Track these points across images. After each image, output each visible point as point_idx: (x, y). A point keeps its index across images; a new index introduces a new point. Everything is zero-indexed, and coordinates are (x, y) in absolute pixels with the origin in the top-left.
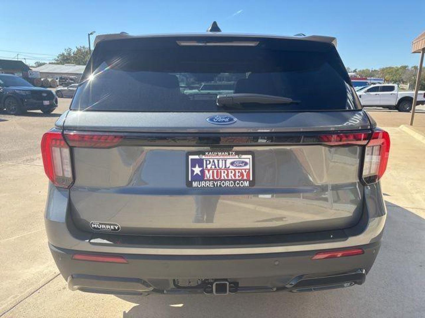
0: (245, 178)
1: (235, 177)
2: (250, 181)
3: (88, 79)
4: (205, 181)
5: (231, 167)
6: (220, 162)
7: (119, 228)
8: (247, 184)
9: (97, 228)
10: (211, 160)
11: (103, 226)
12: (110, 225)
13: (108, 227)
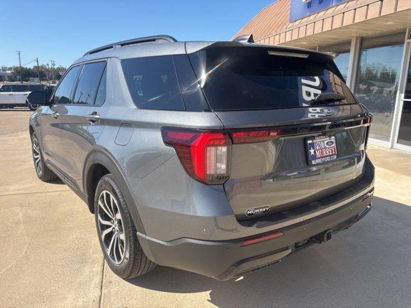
0: (334, 153)
1: (329, 153)
2: (336, 155)
3: (201, 78)
4: (318, 158)
5: (327, 147)
6: (322, 143)
7: (269, 209)
8: (335, 157)
9: (252, 214)
10: (318, 143)
11: (257, 211)
12: (263, 208)
13: (261, 210)
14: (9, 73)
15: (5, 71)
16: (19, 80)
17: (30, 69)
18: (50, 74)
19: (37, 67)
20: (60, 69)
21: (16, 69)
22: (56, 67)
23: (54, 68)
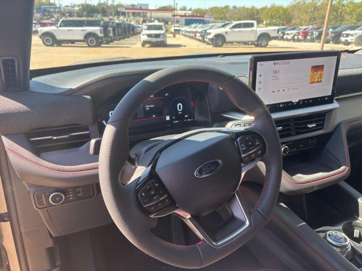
14: (77, 10)
15: (74, 7)
16: (86, 16)
17: (94, 6)
18: (111, 10)
19: (100, 4)
20: (119, 6)
21: (82, 5)
22: (115, 4)
23: (114, 5)
